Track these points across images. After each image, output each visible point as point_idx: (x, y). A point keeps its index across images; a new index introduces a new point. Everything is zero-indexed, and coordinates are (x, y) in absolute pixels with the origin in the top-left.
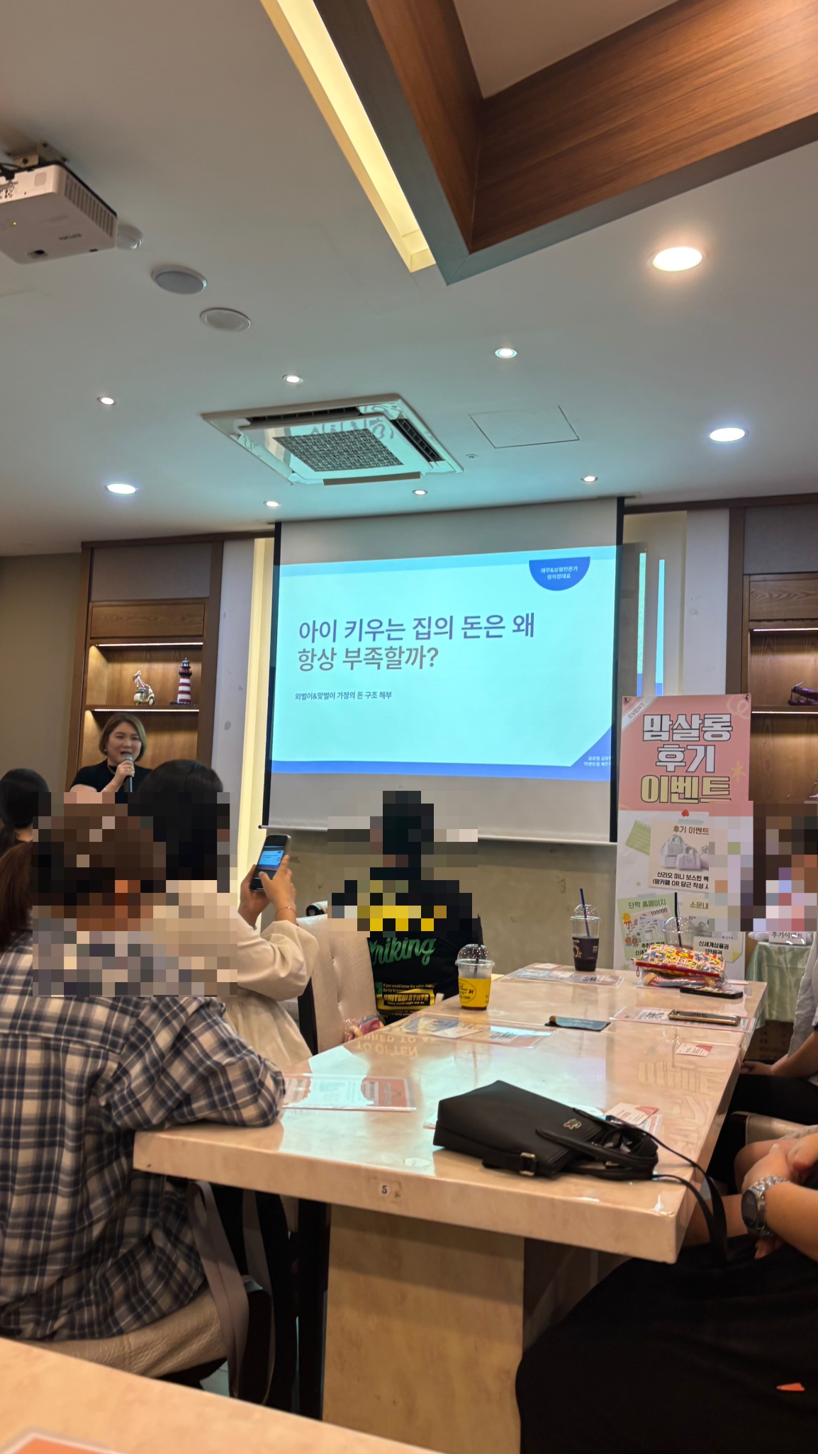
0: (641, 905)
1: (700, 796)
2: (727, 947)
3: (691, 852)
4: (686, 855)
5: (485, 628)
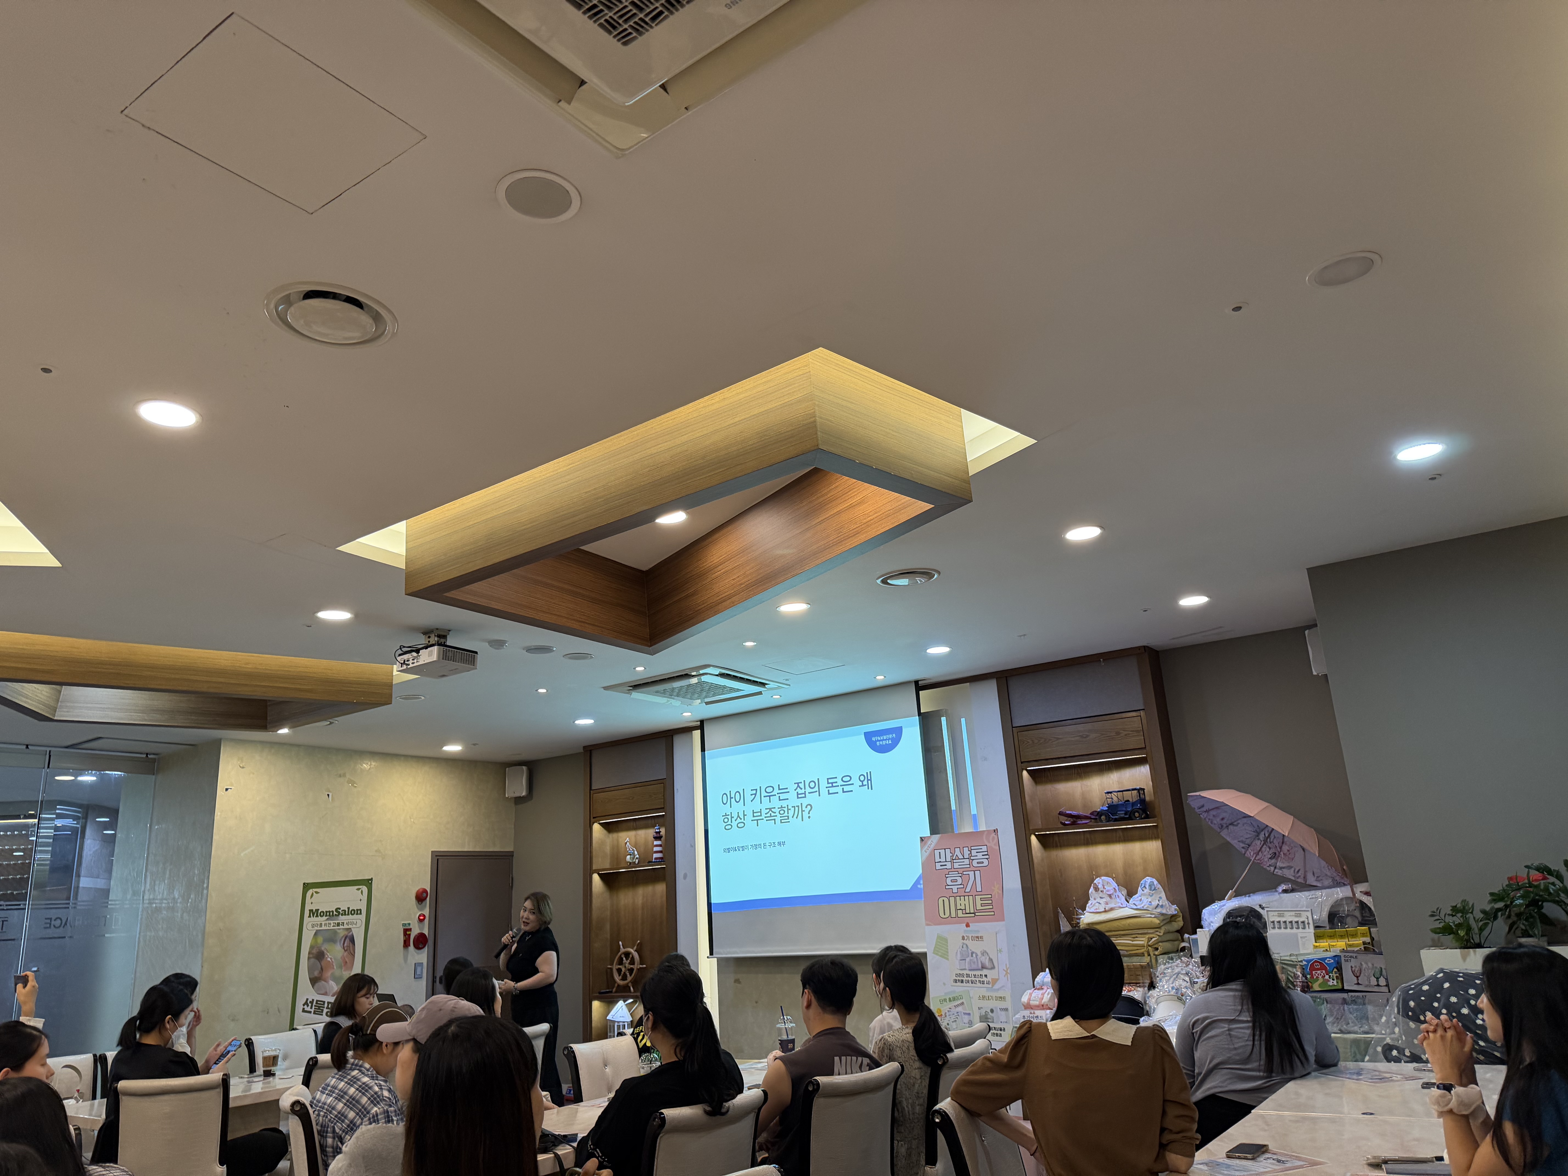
0: (948, 1000)
1: (976, 911)
3: (974, 955)
4: (972, 958)
5: (841, 785)
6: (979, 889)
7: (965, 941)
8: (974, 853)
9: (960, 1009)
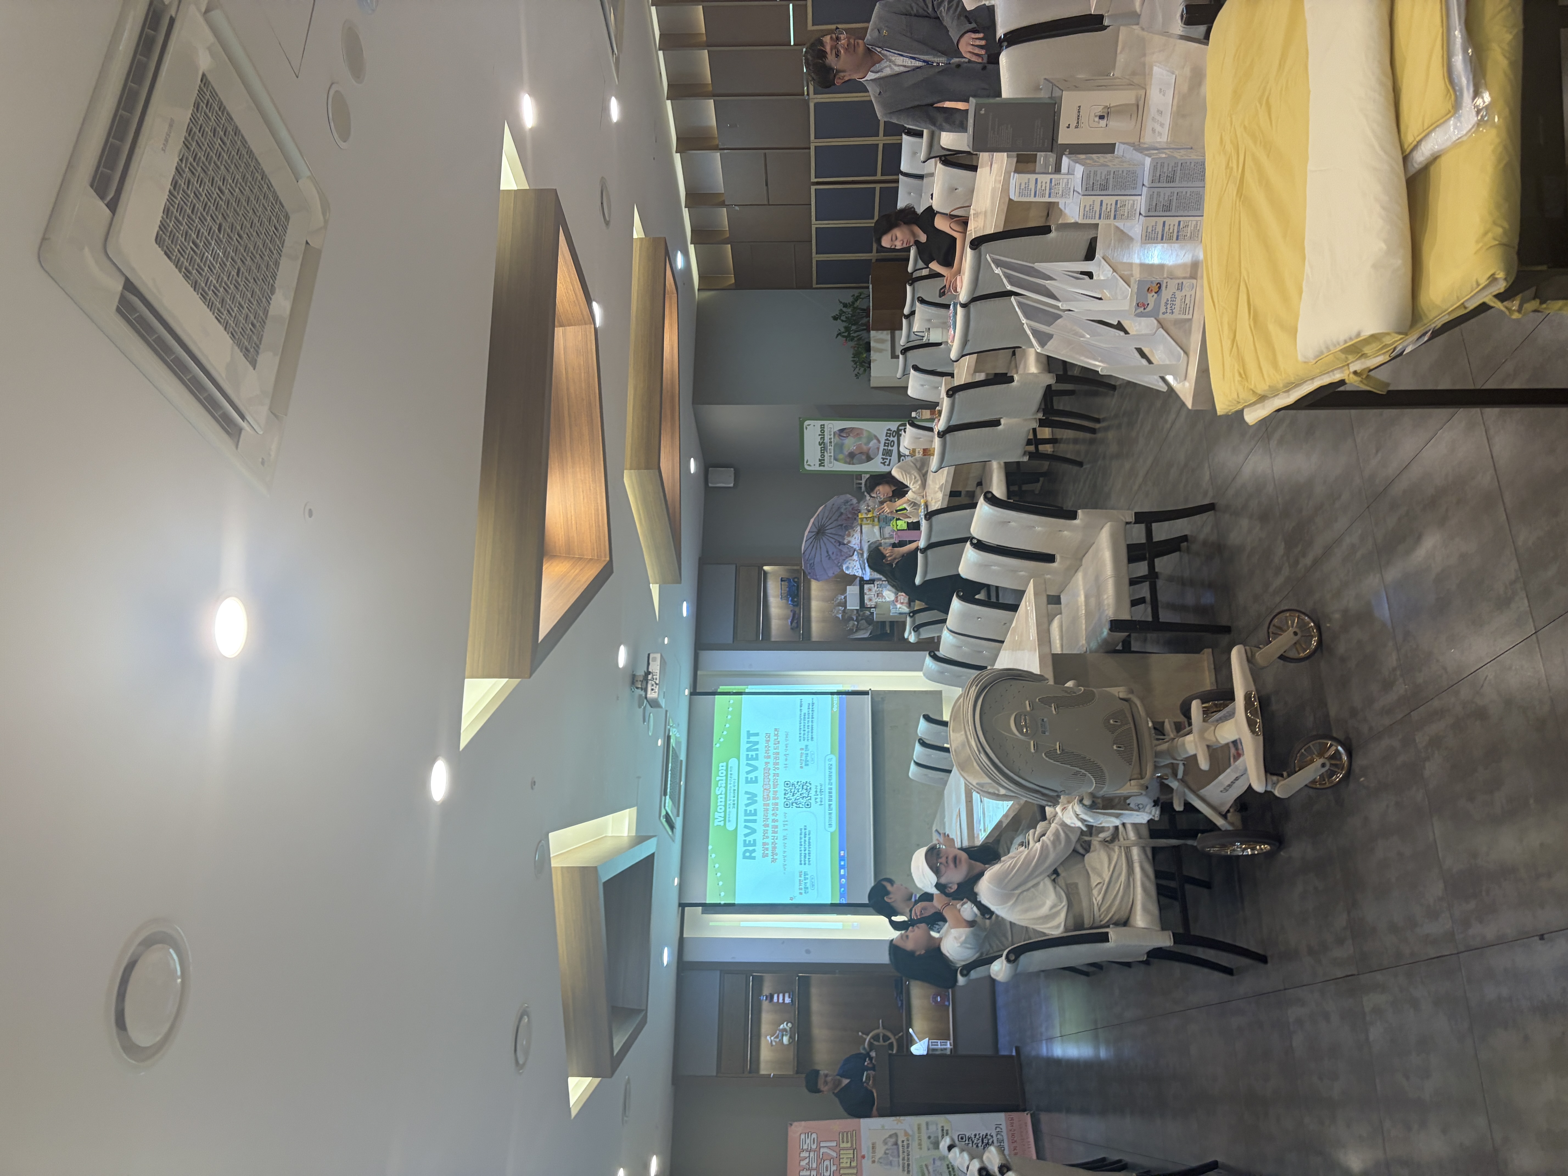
2: (943, 1127)
3: (887, 1152)
4: (889, 1155)
6: (834, 1144)
7: (876, 1160)
8: (805, 1147)
9: (931, 1168)
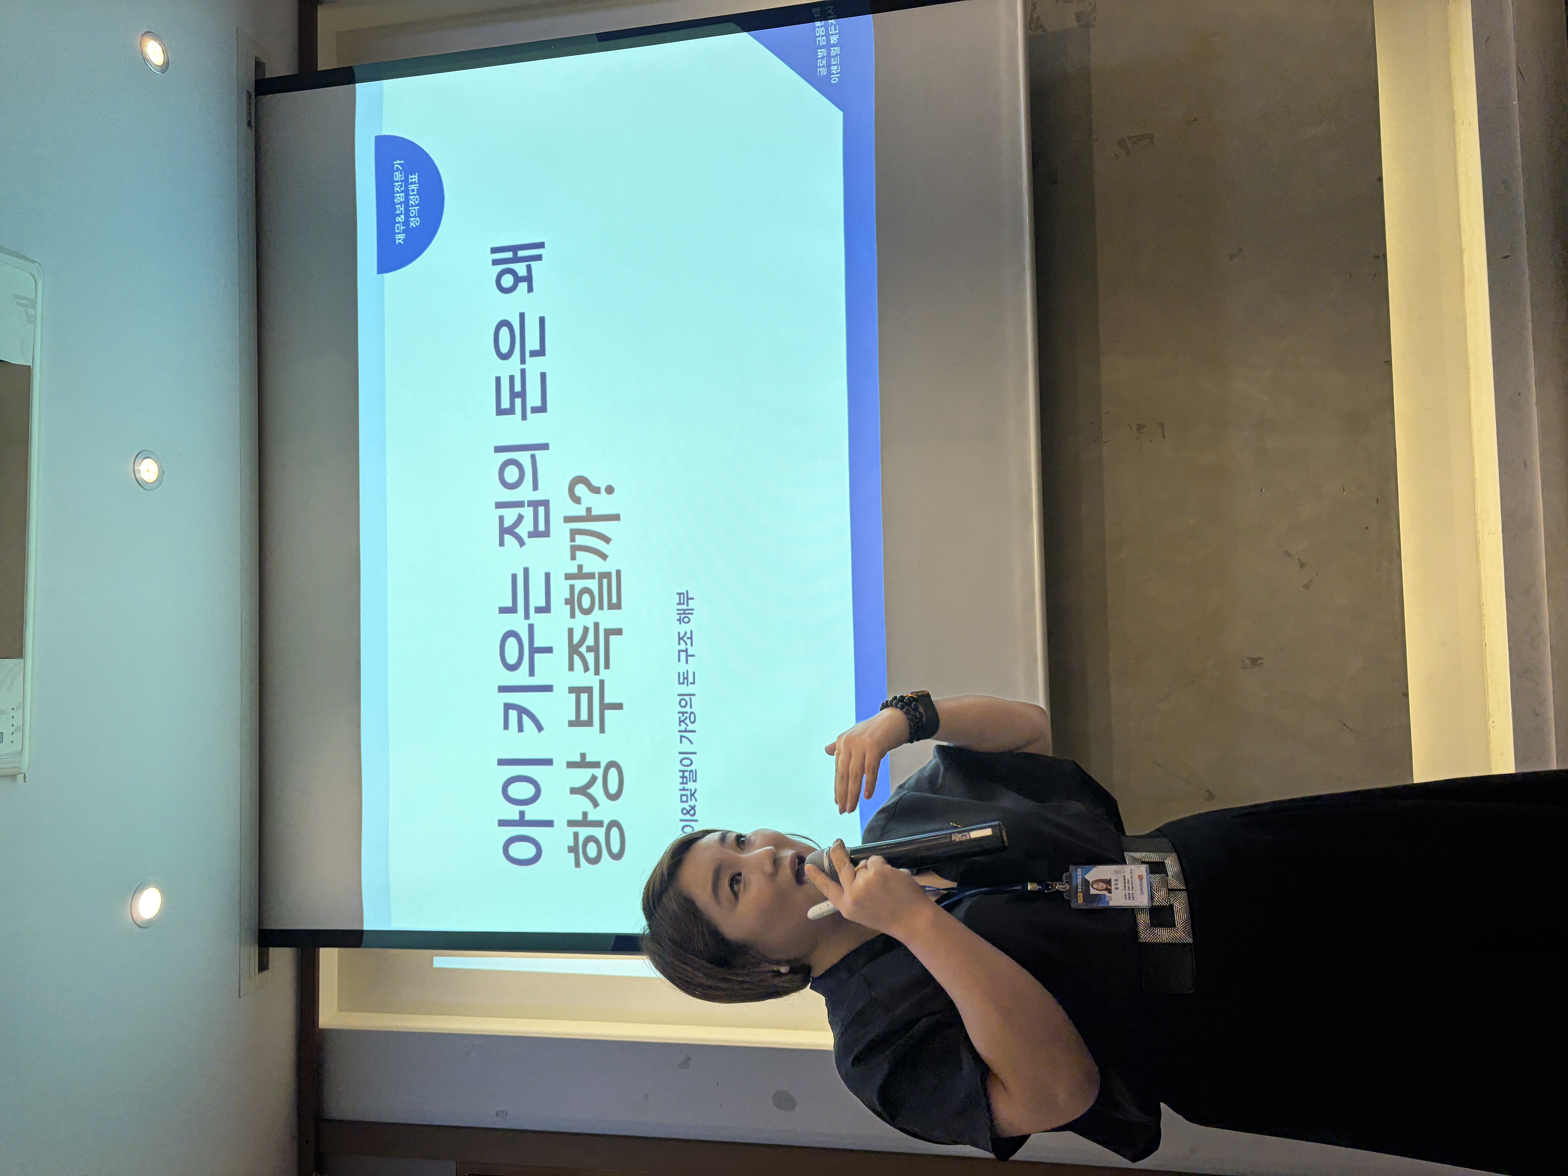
5: (523, 361)
